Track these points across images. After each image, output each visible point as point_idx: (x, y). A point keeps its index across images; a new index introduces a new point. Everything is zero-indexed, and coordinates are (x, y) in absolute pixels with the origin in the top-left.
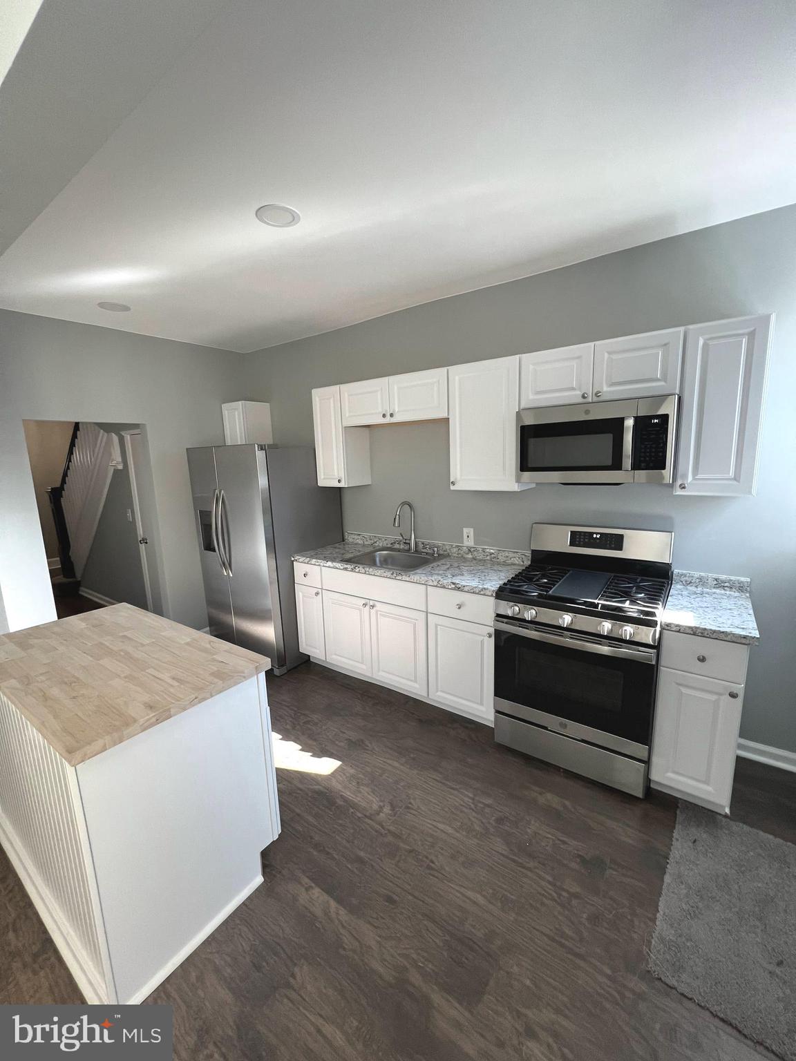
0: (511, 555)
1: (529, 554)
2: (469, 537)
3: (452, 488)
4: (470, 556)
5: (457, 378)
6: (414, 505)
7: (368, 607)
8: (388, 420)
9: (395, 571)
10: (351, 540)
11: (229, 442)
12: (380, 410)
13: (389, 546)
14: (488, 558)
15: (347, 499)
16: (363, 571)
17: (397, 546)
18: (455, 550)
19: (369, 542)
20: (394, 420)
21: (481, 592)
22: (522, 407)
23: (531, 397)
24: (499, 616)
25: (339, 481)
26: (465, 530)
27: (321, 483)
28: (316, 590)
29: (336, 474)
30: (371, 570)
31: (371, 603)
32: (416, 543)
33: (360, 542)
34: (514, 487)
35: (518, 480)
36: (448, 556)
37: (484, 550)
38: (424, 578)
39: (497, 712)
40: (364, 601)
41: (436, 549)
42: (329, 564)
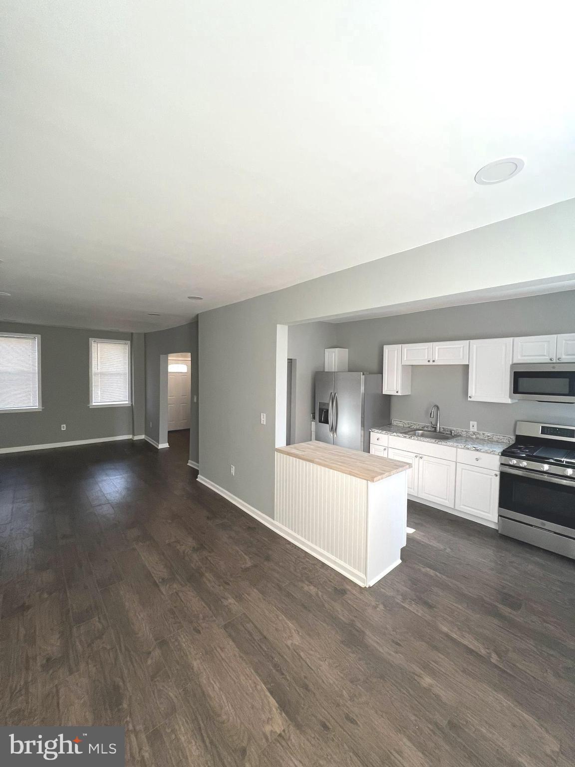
0: (502, 437)
1: (513, 438)
2: (473, 427)
3: (469, 399)
4: (474, 437)
5: (475, 346)
6: (440, 408)
7: (418, 458)
8: (431, 363)
9: (437, 440)
10: (395, 424)
11: (326, 370)
12: (426, 357)
13: (421, 428)
14: (486, 438)
15: (393, 401)
16: (417, 439)
17: (426, 429)
18: (464, 433)
19: (408, 426)
20: (434, 364)
21: (492, 452)
22: (514, 362)
23: (519, 358)
24: (502, 464)
25: (397, 392)
26: (472, 423)
27: (384, 393)
28: (384, 448)
29: (395, 389)
30: (422, 438)
31: (420, 456)
32: (440, 428)
33: (401, 425)
34: (509, 401)
35: (510, 397)
36: (460, 436)
37: (483, 434)
38: (455, 444)
39: (500, 516)
40: (416, 455)
41: (453, 432)
42: (395, 434)
